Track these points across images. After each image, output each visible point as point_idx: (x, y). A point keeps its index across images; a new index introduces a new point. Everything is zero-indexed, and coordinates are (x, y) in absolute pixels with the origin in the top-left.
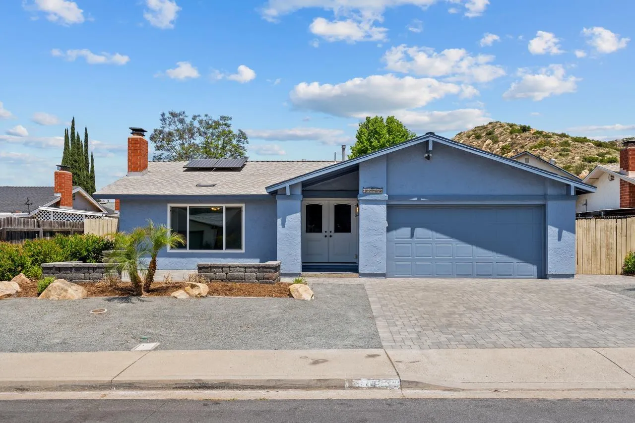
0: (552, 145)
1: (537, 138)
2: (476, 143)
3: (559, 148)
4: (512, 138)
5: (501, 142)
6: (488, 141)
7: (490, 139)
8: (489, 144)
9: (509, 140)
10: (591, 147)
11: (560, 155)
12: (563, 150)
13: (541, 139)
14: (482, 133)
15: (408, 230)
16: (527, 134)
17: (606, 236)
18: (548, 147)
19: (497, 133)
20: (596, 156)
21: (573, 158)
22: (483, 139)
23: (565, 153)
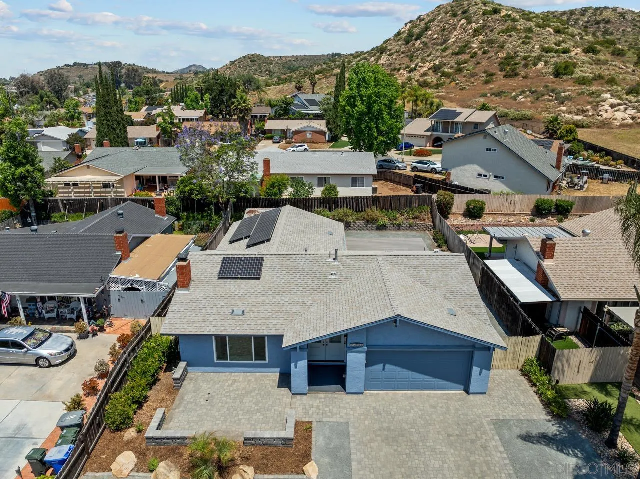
0: (518, 30)
1: (506, 21)
2: (452, 21)
3: (524, 35)
4: (484, 20)
5: (474, 24)
6: (463, 21)
7: (465, 18)
8: (463, 24)
9: (482, 22)
10: (551, 34)
11: (523, 43)
12: (526, 38)
13: (510, 23)
14: (458, 11)
15: (381, 365)
16: (497, 17)
17: (515, 347)
18: (513, 33)
19: (472, 12)
20: (554, 45)
21: (533, 47)
22: (459, 18)
23: (528, 41)
